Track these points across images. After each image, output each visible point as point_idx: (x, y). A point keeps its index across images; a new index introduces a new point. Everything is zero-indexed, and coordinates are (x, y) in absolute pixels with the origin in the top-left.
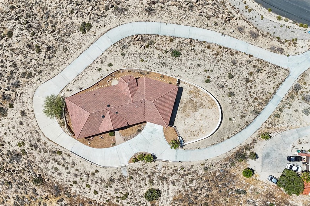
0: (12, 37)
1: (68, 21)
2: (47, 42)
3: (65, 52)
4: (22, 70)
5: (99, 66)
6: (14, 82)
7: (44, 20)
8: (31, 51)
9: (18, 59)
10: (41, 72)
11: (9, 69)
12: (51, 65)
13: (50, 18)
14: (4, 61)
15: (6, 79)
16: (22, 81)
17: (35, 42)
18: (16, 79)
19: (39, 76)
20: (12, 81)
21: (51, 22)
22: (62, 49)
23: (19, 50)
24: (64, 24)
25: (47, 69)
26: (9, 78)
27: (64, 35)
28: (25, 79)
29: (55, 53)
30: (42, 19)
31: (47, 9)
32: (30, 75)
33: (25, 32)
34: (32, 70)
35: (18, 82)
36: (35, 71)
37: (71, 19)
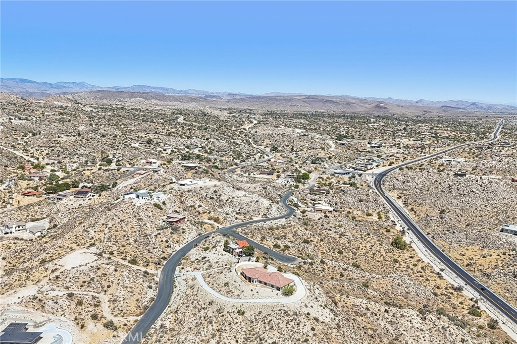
0: (274, 341)
1: (243, 324)
2: (263, 326)
3: (261, 312)
4: (287, 318)
5: (256, 294)
6: (295, 316)
7: (251, 339)
8: (273, 324)
9: (283, 326)
10: (280, 310)
11: (292, 323)
12: (272, 310)
13: (248, 336)
14: (290, 330)
15: (298, 320)
16: (291, 313)
17: (268, 328)
18: (293, 316)
19: (282, 308)
20: (296, 317)
21: (249, 334)
22: (261, 315)
23: (279, 331)
24: (246, 326)
25: (276, 309)
26: (296, 319)
27: (253, 322)
28: (289, 312)
29: (265, 316)
30: (252, 340)
31: (244, 341)
32: (286, 312)
33: (266, 338)
34: (282, 315)
35: (293, 314)
36: (282, 313)
37: (241, 322)
